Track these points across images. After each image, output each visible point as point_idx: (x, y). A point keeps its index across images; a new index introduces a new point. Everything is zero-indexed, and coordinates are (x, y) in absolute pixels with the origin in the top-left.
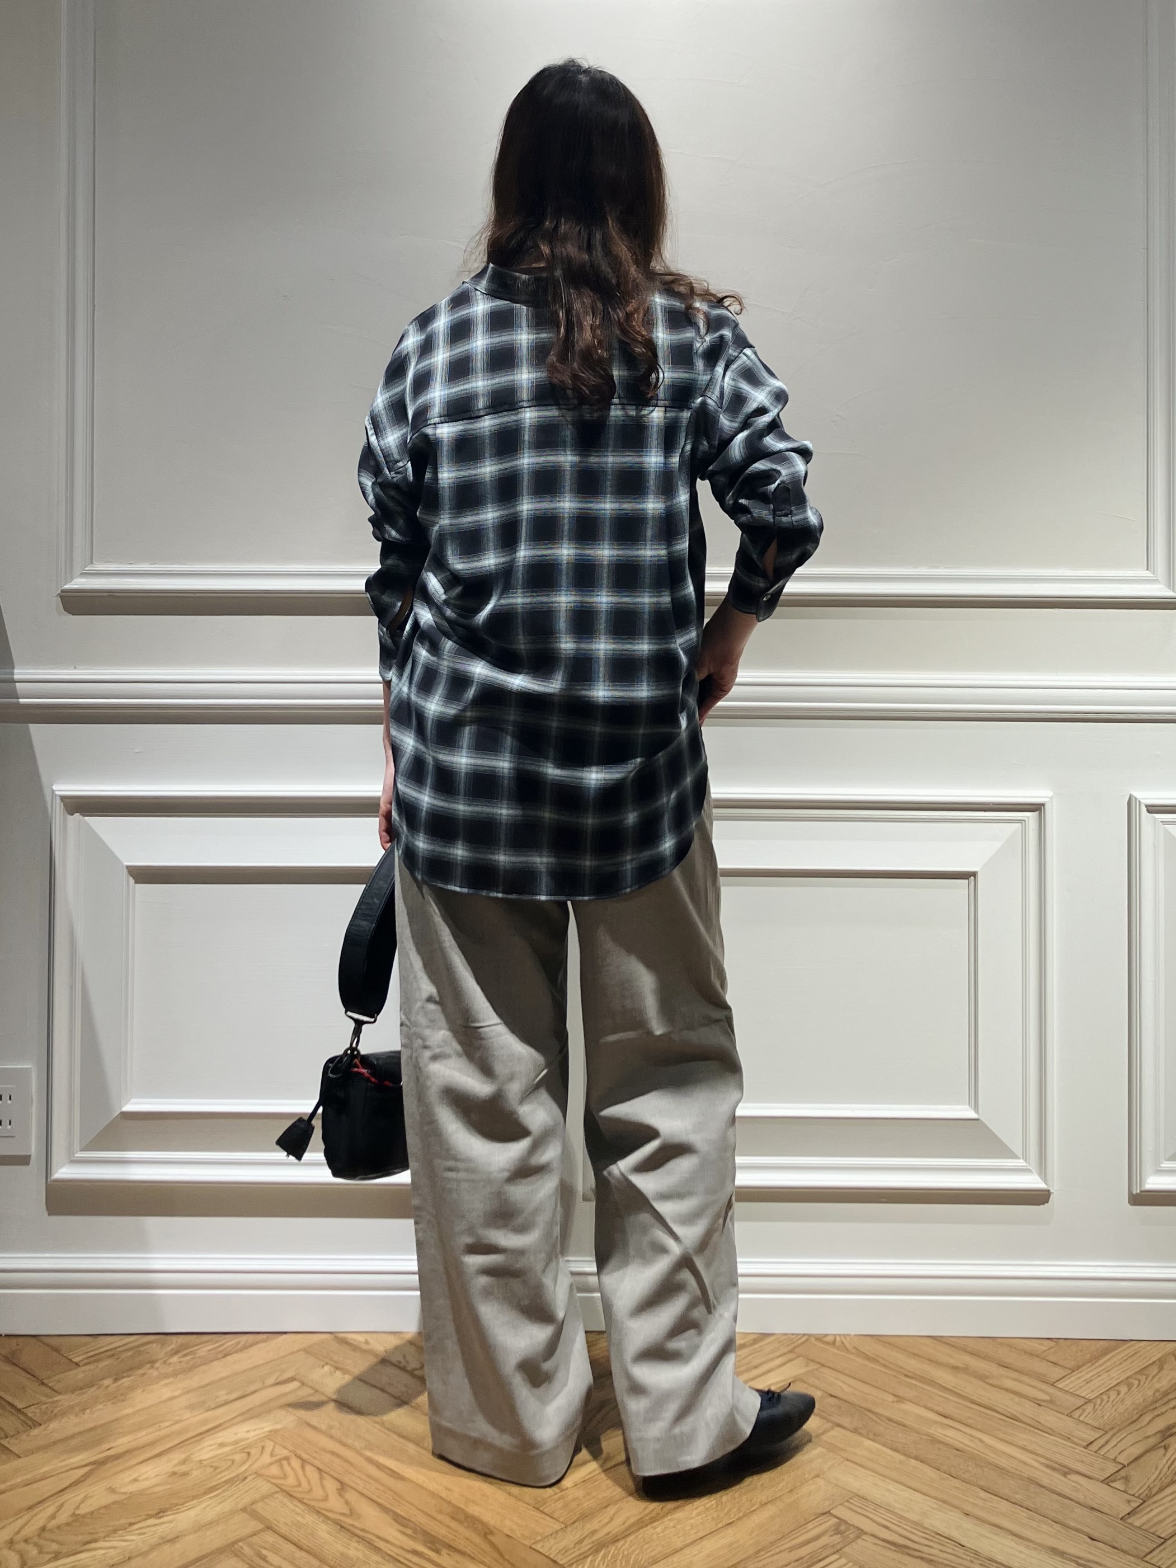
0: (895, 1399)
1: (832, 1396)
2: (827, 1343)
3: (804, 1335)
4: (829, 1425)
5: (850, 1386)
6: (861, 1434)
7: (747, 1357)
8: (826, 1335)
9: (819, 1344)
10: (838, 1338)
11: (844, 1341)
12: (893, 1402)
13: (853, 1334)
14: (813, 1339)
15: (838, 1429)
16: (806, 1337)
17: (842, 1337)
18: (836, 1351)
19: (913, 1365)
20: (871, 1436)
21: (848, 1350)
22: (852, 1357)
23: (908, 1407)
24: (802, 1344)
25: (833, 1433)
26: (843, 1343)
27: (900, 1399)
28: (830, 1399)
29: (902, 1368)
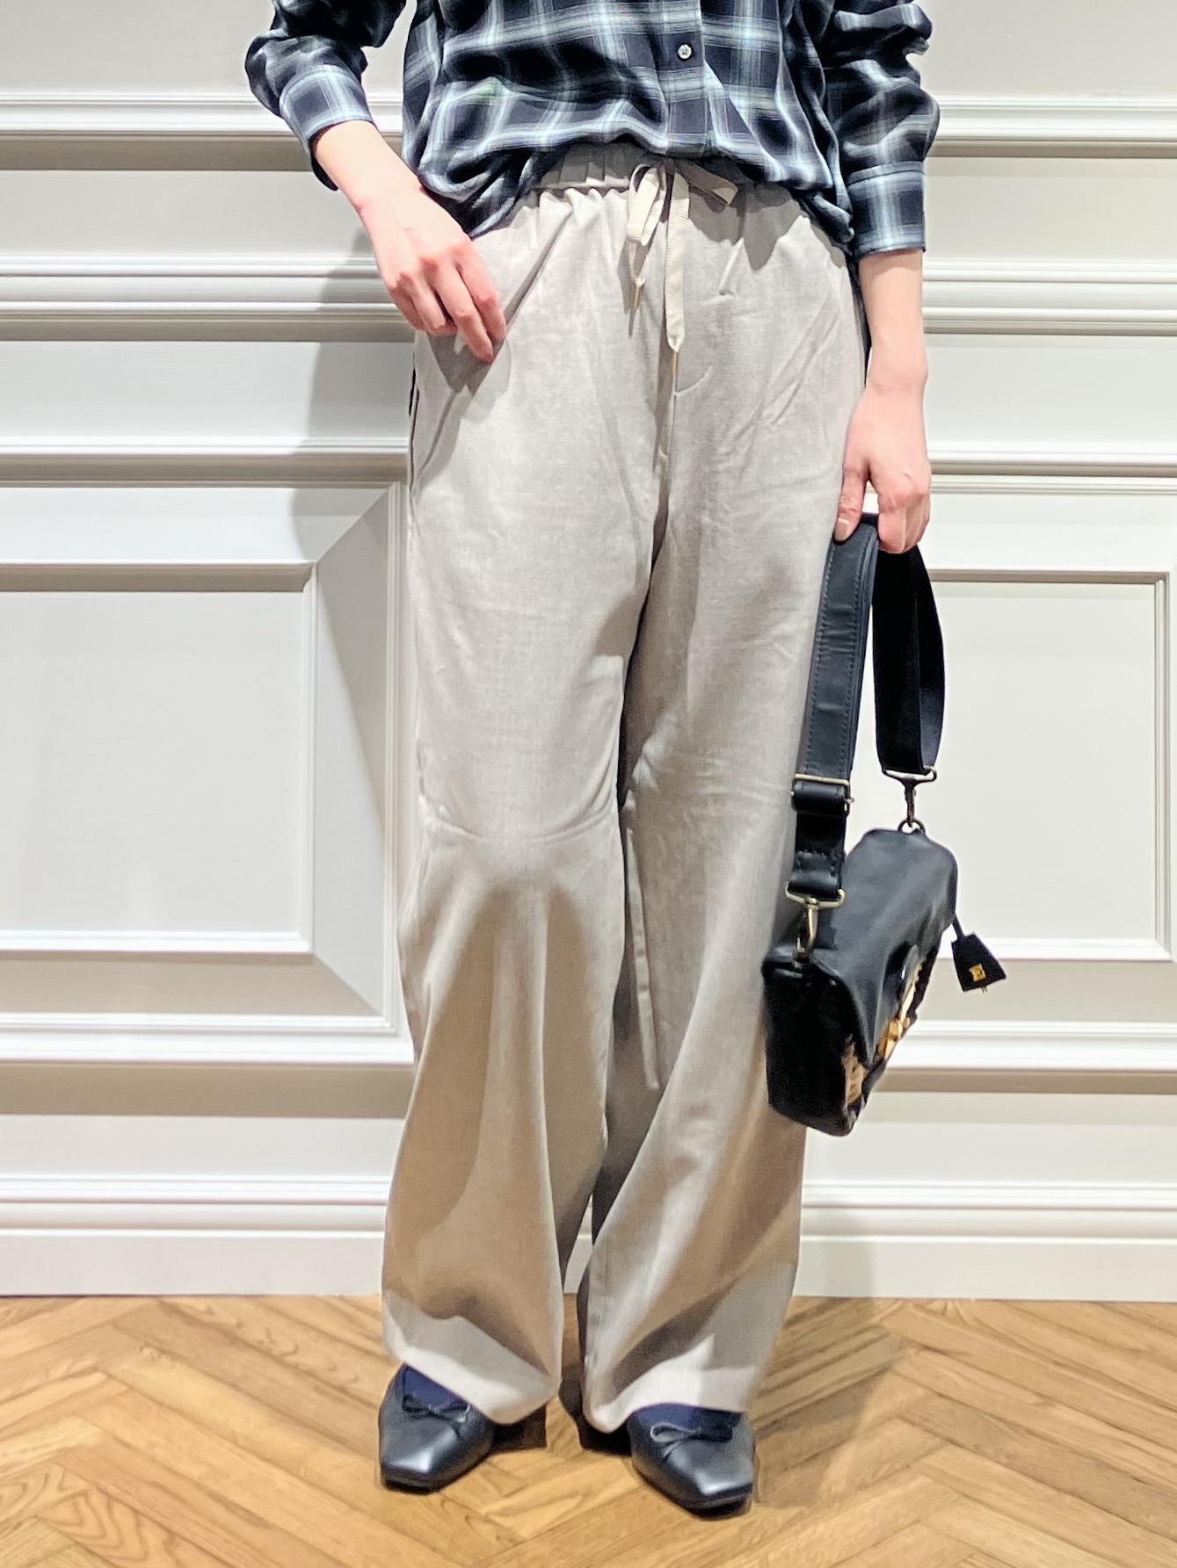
0: (1039, 1400)
1: (941, 1395)
2: (932, 1312)
3: (897, 1300)
4: (937, 1441)
5: (969, 1380)
6: (984, 1455)
7: (806, 1334)
8: (932, 1300)
9: (920, 1314)
10: (950, 1305)
11: (962, 1311)
12: (1037, 1405)
13: (973, 1296)
14: (910, 1307)
15: (951, 1447)
16: (900, 1303)
17: (957, 1304)
18: (947, 1325)
19: (1068, 1346)
20: (1004, 1460)
21: (965, 1323)
22: (968, 1333)
23: (1060, 1412)
24: (892, 1314)
25: (943, 1453)
26: (958, 1312)
27: (1048, 1400)
28: (940, 1402)
29: (1050, 1351)
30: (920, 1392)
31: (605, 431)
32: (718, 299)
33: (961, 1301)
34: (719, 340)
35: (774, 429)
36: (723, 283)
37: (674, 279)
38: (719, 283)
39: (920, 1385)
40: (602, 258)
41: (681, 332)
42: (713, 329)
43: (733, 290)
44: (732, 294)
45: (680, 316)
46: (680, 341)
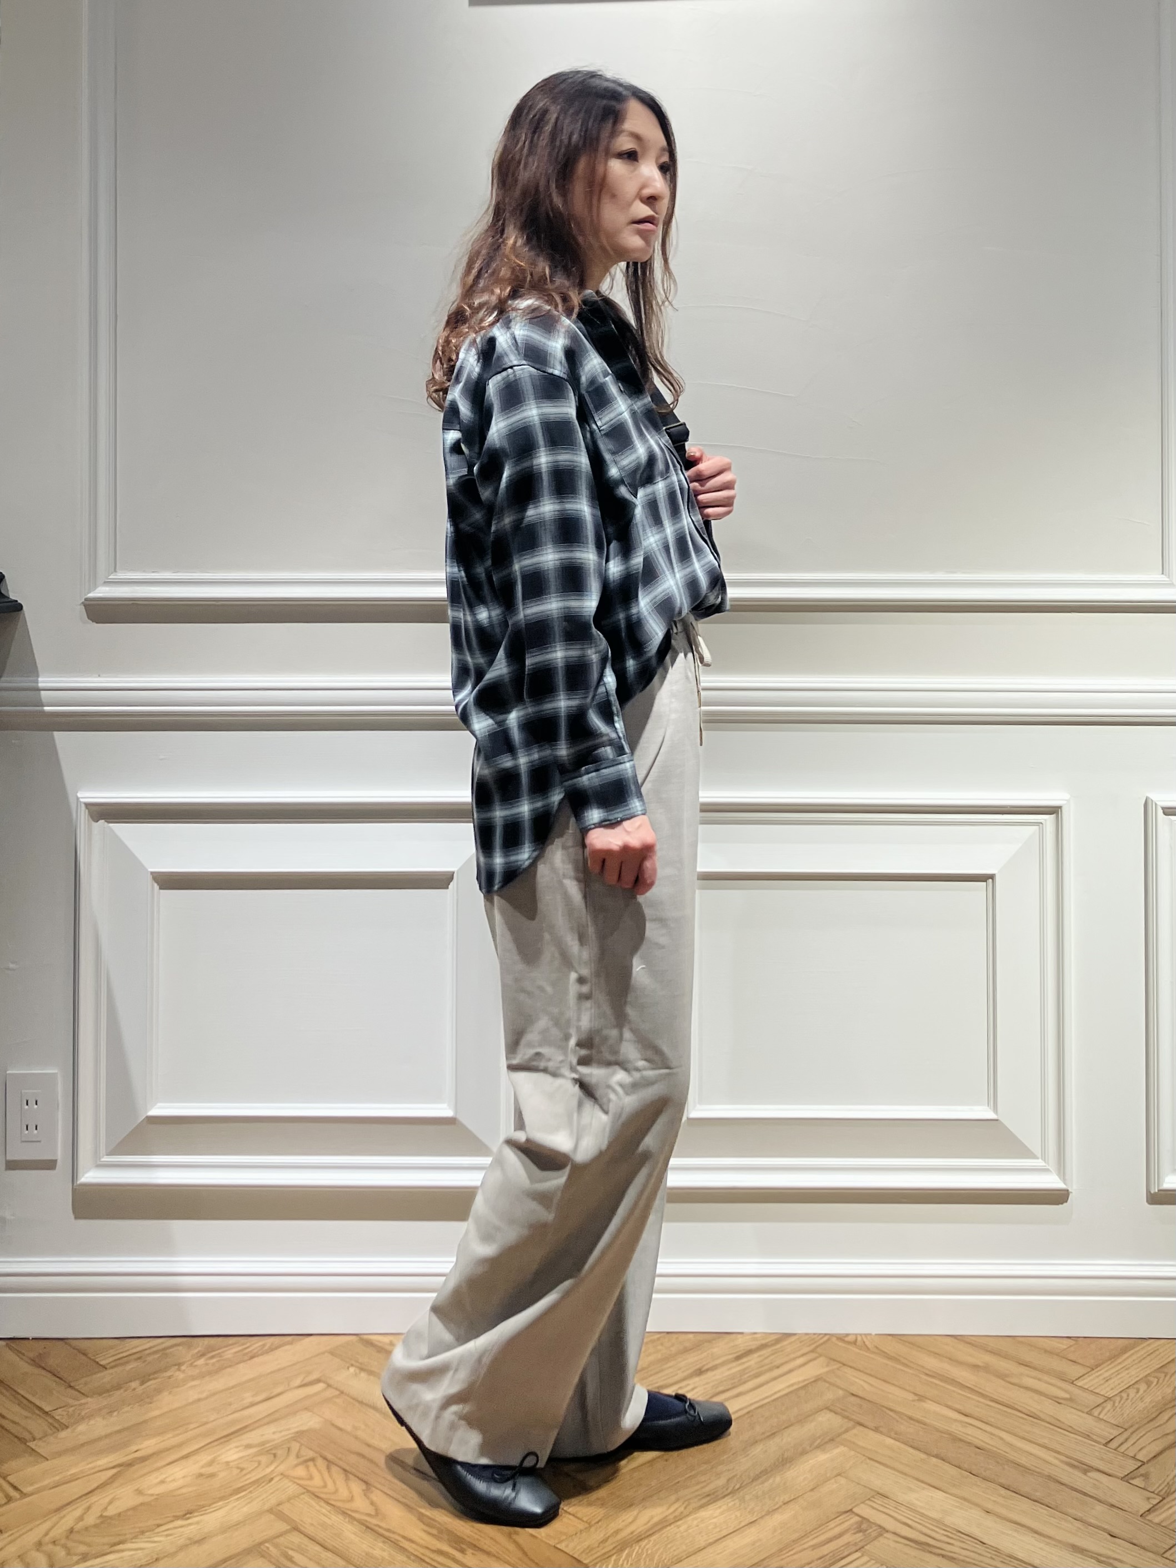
0: (916, 1398)
1: (853, 1395)
2: (849, 1343)
3: (826, 1334)
4: (851, 1424)
5: (872, 1385)
6: (881, 1433)
7: (769, 1356)
8: (847, 1335)
9: (840, 1344)
10: (859, 1338)
11: (865, 1340)
12: (913, 1401)
13: (874, 1332)
14: (834, 1339)
15: (861, 1428)
16: (827, 1337)
17: (863, 1336)
18: (858, 1351)
19: (932, 1363)
20: (893, 1434)
21: (868, 1349)
22: (872, 1356)
23: (929, 1405)
24: (822, 1344)
25: (855, 1431)
26: (864, 1342)
27: (921, 1398)
28: (853, 1399)
29: (922, 1367)
30: (841, 1393)
33: (866, 1335)
39: (839, 1387)
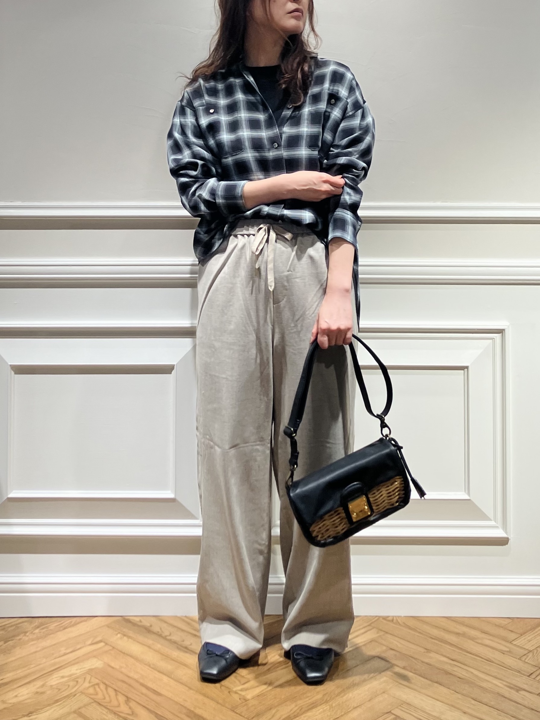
0: (426, 651)
1: (391, 649)
2: (389, 621)
3: (376, 616)
5: (401, 644)
8: (388, 617)
9: (384, 621)
10: (395, 618)
11: (399, 620)
12: (424, 652)
13: (403, 615)
14: (381, 618)
16: (377, 618)
17: (397, 618)
18: (393, 625)
19: (435, 632)
20: (413, 671)
21: (400, 625)
22: (402, 628)
23: (432, 655)
24: (375, 621)
26: (397, 620)
27: (428, 650)
29: (429, 634)
30: (384, 648)
31: (247, 317)
32: (286, 273)
33: (399, 617)
34: (288, 287)
35: (310, 318)
36: (288, 267)
37: (270, 266)
38: (287, 268)
39: (384, 645)
40: (246, 259)
41: (273, 284)
42: (286, 284)
43: (292, 270)
44: (292, 271)
45: (273, 279)
46: (273, 287)
